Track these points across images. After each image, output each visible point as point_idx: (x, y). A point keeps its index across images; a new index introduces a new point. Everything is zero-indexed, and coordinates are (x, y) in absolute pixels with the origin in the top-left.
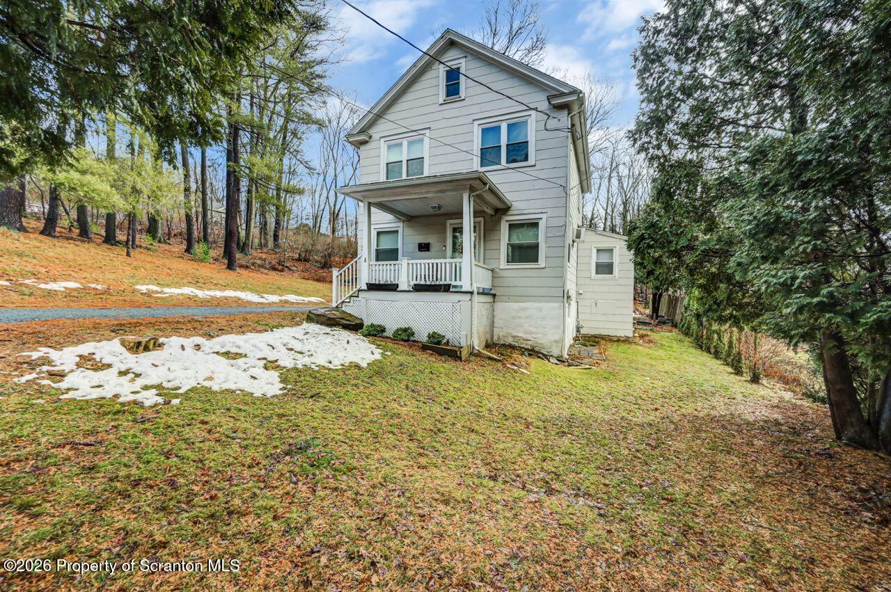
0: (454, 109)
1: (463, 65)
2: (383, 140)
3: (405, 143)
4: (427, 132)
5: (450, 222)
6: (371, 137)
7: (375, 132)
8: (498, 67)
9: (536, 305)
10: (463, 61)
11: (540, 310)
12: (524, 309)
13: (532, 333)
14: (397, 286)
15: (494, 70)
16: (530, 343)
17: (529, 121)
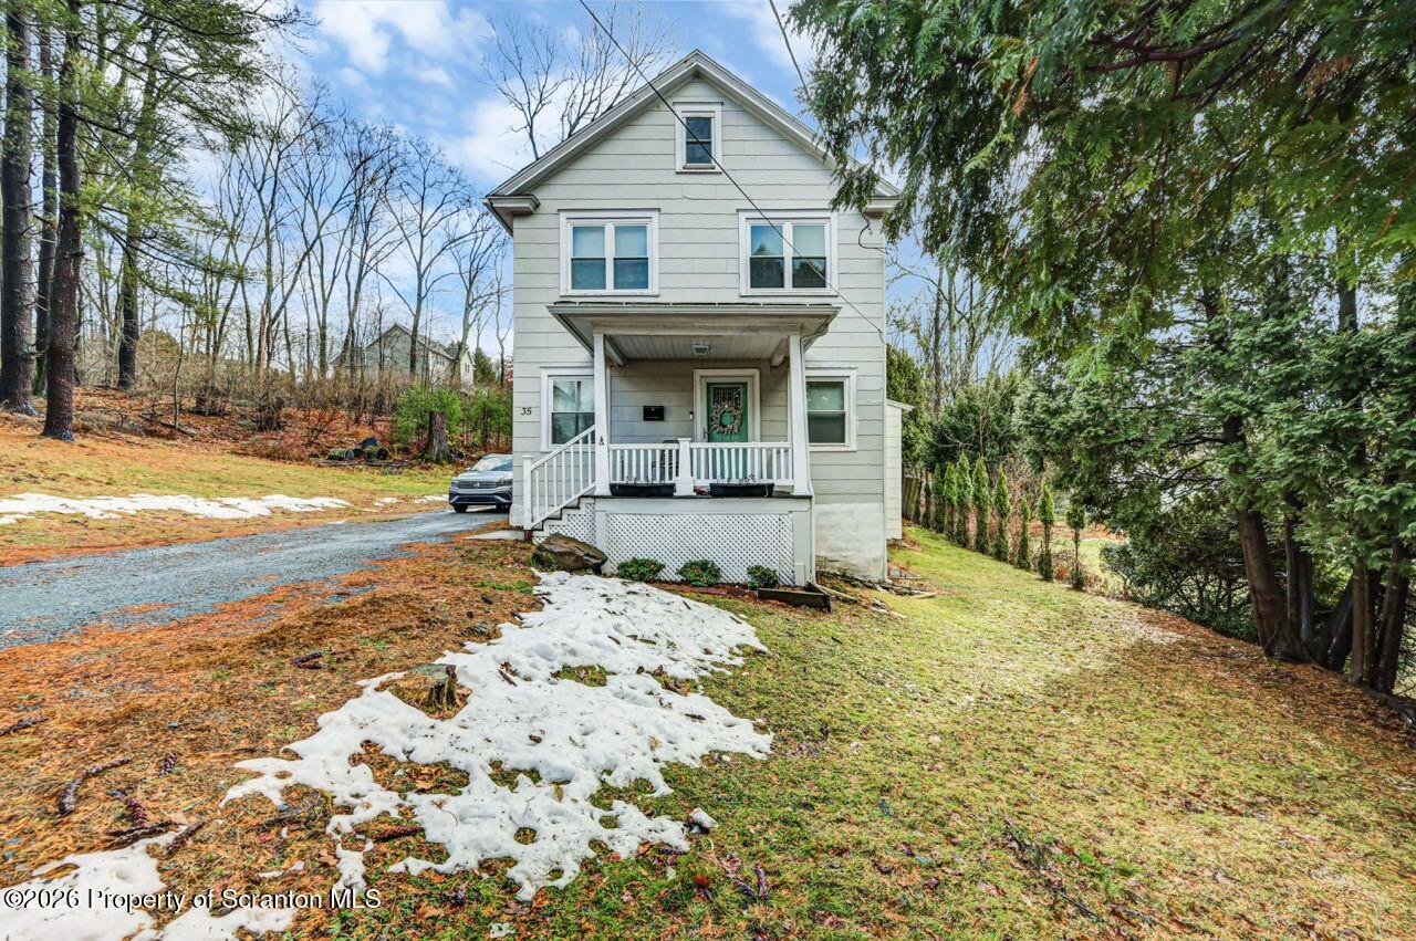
0: (699, 185)
1: (718, 115)
2: (563, 215)
3: (610, 228)
4: (655, 215)
5: (698, 373)
6: (537, 206)
7: (548, 197)
8: (774, 132)
9: (845, 507)
10: (718, 108)
11: (851, 513)
12: (826, 514)
13: (841, 550)
14: (672, 487)
15: (770, 137)
16: (837, 565)
17: (827, 227)
